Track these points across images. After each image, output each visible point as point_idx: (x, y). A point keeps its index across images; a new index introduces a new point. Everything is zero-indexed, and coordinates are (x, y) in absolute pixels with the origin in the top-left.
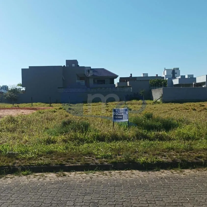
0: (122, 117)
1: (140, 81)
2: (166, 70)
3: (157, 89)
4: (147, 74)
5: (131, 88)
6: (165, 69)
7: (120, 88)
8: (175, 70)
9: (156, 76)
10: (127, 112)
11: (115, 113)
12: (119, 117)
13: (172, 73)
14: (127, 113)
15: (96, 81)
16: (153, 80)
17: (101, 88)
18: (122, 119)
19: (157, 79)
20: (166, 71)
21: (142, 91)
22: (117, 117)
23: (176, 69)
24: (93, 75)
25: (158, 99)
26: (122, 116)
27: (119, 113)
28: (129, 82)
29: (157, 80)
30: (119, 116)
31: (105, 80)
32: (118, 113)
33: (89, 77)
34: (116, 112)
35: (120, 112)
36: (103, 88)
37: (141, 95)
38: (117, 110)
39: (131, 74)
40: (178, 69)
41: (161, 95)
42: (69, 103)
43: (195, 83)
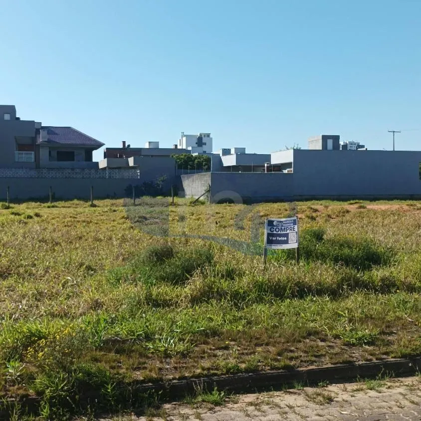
0: (286, 238)
1: (152, 156)
2: (185, 136)
3: (196, 176)
4: (157, 143)
5: (138, 171)
6: (183, 135)
7: (115, 170)
8: (203, 136)
9: (173, 147)
10: (296, 226)
11: (272, 230)
12: (280, 239)
13: (196, 143)
14: (296, 230)
15: (54, 154)
16: (177, 155)
17: (73, 169)
18: (286, 242)
19: (184, 154)
20: (184, 139)
21: (162, 178)
22: (274, 239)
23: (205, 136)
24: (49, 141)
25: (202, 195)
26: (287, 235)
27: (281, 228)
28: (133, 158)
29: (185, 156)
30: (280, 235)
31: (73, 152)
32: (277, 230)
33: (39, 145)
34: (275, 226)
35: (283, 228)
36: (78, 170)
37: (158, 185)
38: (278, 222)
39: (124, 143)
40: (208, 135)
41: (205, 188)
42: (6, 202)
43: (269, 165)
